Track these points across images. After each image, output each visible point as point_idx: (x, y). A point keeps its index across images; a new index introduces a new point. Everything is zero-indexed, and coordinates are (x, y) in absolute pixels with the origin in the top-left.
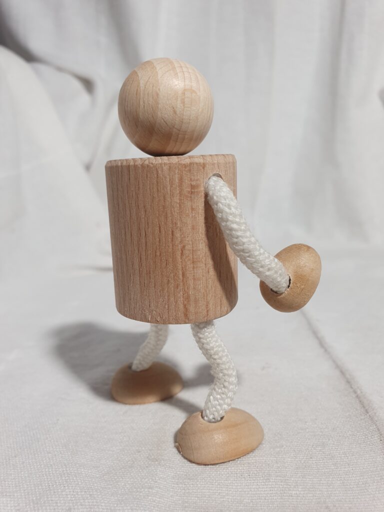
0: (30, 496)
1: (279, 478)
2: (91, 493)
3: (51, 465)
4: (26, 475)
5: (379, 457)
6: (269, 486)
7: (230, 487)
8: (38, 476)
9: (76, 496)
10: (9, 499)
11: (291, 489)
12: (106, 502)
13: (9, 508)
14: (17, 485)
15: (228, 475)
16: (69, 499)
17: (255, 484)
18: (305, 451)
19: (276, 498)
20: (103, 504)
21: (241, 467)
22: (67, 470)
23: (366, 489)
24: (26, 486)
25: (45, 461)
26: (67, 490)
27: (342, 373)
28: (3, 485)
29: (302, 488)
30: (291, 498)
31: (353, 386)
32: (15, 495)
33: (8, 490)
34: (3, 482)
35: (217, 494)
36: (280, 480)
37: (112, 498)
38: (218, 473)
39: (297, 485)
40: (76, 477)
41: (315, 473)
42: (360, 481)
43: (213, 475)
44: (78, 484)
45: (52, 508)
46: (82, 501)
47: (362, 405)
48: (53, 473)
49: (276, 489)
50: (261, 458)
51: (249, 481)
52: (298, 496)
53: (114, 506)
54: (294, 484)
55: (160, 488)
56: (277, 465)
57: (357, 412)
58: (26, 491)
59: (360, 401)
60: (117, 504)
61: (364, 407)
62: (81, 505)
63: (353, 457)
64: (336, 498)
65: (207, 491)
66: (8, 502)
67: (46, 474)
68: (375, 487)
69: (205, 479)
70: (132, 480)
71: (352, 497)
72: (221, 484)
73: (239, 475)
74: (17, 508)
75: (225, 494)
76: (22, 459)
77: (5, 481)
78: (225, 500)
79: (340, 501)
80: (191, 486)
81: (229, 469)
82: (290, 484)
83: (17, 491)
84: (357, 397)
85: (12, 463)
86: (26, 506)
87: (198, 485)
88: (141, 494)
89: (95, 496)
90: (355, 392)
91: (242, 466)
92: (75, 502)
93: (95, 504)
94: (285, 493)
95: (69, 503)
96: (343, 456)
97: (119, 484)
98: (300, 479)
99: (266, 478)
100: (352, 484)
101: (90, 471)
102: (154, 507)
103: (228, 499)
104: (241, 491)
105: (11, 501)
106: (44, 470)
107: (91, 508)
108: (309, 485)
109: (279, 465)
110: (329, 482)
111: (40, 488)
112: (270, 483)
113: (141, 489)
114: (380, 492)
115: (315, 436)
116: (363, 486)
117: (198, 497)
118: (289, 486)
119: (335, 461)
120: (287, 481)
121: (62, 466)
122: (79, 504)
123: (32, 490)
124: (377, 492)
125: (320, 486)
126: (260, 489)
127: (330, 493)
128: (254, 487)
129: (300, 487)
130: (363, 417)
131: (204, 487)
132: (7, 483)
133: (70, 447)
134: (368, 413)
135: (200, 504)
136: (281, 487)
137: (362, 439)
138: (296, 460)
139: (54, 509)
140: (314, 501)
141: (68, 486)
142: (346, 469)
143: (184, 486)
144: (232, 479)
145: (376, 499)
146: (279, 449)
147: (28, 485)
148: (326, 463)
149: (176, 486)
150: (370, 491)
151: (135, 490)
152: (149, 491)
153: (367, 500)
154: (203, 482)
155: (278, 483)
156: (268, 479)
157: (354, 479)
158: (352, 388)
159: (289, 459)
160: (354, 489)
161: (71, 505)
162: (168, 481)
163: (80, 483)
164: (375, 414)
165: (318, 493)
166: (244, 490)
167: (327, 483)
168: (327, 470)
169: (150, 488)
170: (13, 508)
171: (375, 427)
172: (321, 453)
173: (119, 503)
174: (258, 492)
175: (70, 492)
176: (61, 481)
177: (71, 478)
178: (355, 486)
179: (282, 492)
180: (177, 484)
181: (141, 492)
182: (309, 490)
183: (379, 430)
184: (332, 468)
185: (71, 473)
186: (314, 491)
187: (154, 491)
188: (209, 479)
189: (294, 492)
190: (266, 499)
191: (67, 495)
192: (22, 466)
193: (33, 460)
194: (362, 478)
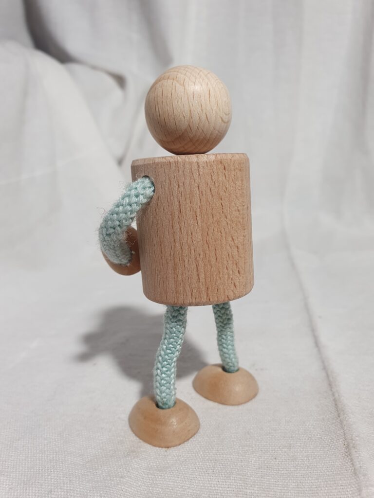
0: (23, 477)
1: (239, 476)
2: (71, 479)
3: (45, 452)
4: (24, 458)
5: (338, 461)
6: (228, 484)
7: (193, 481)
8: (32, 460)
9: (59, 480)
10: (6, 478)
11: (247, 488)
12: (81, 487)
14: (15, 466)
15: (194, 470)
16: (53, 482)
17: (216, 480)
18: (271, 452)
19: (232, 495)
20: (78, 490)
21: (208, 462)
22: (56, 457)
23: (317, 493)
24: (21, 468)
25: (41, 447)
26: (52, 475)
27: (328, 376)
28: (4, 465)
29: (258, 488)
31: (333, 389)
32: (11, 475)
33: (7, 470)
34: (4, 463)
35: (180, 487)
36: (240, 478)
37: (88, 484)
38: (187, 467)
39: (254, 485)
40: (62, 463)
41: (274, 474)
42: (314, 484)
43: (181, 468)
44: (62, 470)
45: (37, 489)
46: (62, 485)
47: (337, 408)
48: (45, 459)
49: (233, 487)
50: (228, 456)
51: (211, 477)
54: (251, 484)
55: (131, 478)
56: (241, 464)
57: (330, 416)
58: (20, 473)
59: (336, 405)
62: (61, 489)
63: (315, 460)
65: (172, 483)
66: (5, 481)
67: (39, 459)
69: (173, 471)
70: (109, 468)
72: (186, 478)
73: (204, 470)
74: (10, 487)
75: (186, 488)
76: (24, 443)
77: (6, 462)
78: (185, 493)
80: (160, 477)
81: (197, 463)
82: (248, 483)
83: (13, 472)
84: (335, 400)
85: (14, 445)
86: (18, 486)
87: (165, 477)
88: (113, 483)
89: (74, 482)
90: (333, 395)
91: (210, 462)
92: (56, 485)
93: (72, 488)
94: (241, 491)
95: (51, 486)
96: (305, 458)
97: (97, 471)
98: (258, 479)
99: (227, 475)
100: (306, 487)
101: (75, 459)
103: (188, 492)
104: (202, 486)
105: (7, 480)
106: (38, 455)
107: (68, 492)
108: (266, 485)
109: (242, 464)
110: (285, 484)
111: (32, 470)
112: (230, 481)
113: (114, 478)
115: (284, 437)
116: (315, 489)
117: (162, 489)
118: (246, 485)
119: (296, 463)
120: (246, 480)
121: (53, 452)
122: (59, 487)
123: (25, 472)
125: (276, 487)
126: (219, 486)
127: (282, 494)
128: (214, 483)
129: (257, 486)
130: (334, 421)
131: (170, 479)
132: (7, 463)
133: (64, 435)
134: (339, 417)
135: (163, 495)
136: (239, 485)
137: (328, 443)
138: (261, 460)
139: (39, 490)
141: (54, 471)
142: (304, 472)
143: (153, 477)
144: (197, 474)
146: (247, 448)
147: (23, 467)
148: (287, 465)
149: (146, 476)
150: (320, 495)
151: (108, 478)
152: (120, 480)
154: (170, 474)
155: (237, 481)
156: (229, 477)
157: (309, 481)
158: (332, 391)
159: (254, 459)
160: (306, 492)
161: (53, 487)
162: (140, 471)
163: (64, 469)
164: (346, 418)
165: (271, 493)
166: (205, 485)
168: (286, 472)
169: (122, 477)
170: (7, 487)
171: (342, 431)
172: (285, 454)
173: (92, 489)
174: (216, 488)
175: (54, 476)
176: (49, 466)
177: (58, 464)
178: (308, 489)
179: (238, 490)
180: (148, 475)
181: (113, 480)
182: (264, 490)
183: (345, 434)
184: (292, 470)
185: (59, 459)
186: (268, 491)
187: (124, 480)
188: (176, 472)
189: (249, 491)
190: (222, 495)
191: (51, 479)
192: (22, 449)
193: (32, 445)
194: (316, 481)
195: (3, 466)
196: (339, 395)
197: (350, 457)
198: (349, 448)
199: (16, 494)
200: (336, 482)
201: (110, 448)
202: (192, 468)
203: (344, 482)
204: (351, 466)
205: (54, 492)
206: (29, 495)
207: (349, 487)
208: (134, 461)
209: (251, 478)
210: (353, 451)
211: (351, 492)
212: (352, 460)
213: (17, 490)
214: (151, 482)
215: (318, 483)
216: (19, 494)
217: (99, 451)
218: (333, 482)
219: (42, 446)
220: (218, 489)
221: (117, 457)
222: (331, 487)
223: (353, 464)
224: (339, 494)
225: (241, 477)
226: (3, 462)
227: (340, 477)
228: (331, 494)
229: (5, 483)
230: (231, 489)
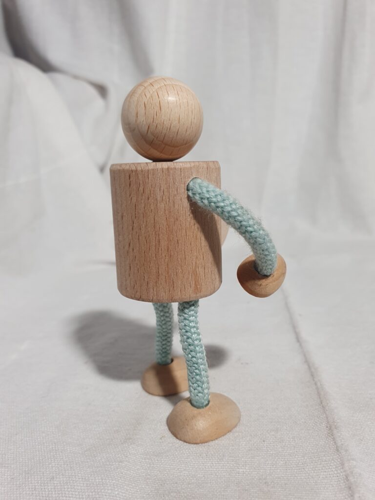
0: (24, 467)
1: (232, 458)
2: (72, 466)
3: (44, 443)
4: (23, 450)
5: (322, 441)
6: (221, 465)
7: (189, 464)
8: (32, 451)
9: (60, 468)
11: (239, 467)
12: (82, 473)
13: (6, 477)
14: (15, 458)
16: (54, 470)
17: (210, 462)
18: (259, 436)
19: (225, 474)
20: (80, 475)
22: (55, 447)
23: (304, 469)
24: (21, 460)
25: (39, 440)
26: (53, 464)
27: (309, 367)
30: (238, 474)
32: (12, 466)
33: (7, 462)
34: (4, 456)
35: (176, 469)
36: (232, 460)
37: (88, 469)
39: (245, 465)
40: (62, 453)
41: (264, 454)
42: (301, 461)
43: (177, 453)
44: (62, 459)
45: (39, 477)
46: (64, 472)
47: (319, 396)
48: (44, 450)
49: (226, 467)
51: (205, 460)
52: (244, 474)
53: (88, 477)
54: (243, 463)
55: (129, 462)
56: (232, 448)
57: (313, 402)
58: (21, 464)
59: (318, 393)
60: (91, 475)
61: (320, 398)
62: (63, 475)
63: (300, 441)
64: (276, 476)
65: (169, 466)
68: (311, 467)
69: (169, 456)
70: (108, 455)
71: (290, 475)
72: (181, 461)
73: (198, 455)
74: (12, 477)
75: (182, 470)
78: (182, 474)
79: (279, 478)
80: (156, 461)
81: (191, 449)
82: (240, 463)
83: (14, 463)
84: (317, 388)
86: (19, 475)
87: (162, 461)
88: (112, 467)
89: (75, 468)
90: (316, 384)
92: (58, 472)
93: (73, 474)
95: (53, 473)
96: (292, 440)
98: (249, 460)
99: (220, 458)
100: (293, 464)
101: (74, 448)
102: (121, 478)
103: (184, 473)
104: (196, 468)
105: (8, 471)
106: (37, 447)
107: (70, 478)
108: (256, 464)
109: (234, 448)
110: (274, 462)
111: (32, 461)
112: (223, 462)
114: (315, 471)
116: (302, 466)
117: (160, 471)
118: (238, 465)
120: (238, 461)
121: (52, 444)
122: (61, 474)
123: (26, 463)
124: (312, 472)
125: (265, 465)
126: (213, 467)
127: (272, 471)
128: (209, 465)
129: (248, 466)
130: (317, 407)
131: (167, 463)
132: (6, 456)
133: (62, 428)
134: (322, 403)
135: (160, 476)
136: (231, 465)
137: (312, 426)
138: (250, 443)
139: (41, 478)
140: (257, 477)
141: (54, 460)
142: (291, 451)
143: (150, 461)
145: (310, 477)
147: (23, 459)
148: (275, 446)
149: (144, 461)
150: (306, 470)
151: (108, 463)
152: (119, 465)
153: (303, 478)
154: (166, 459)
155: (230, 462)
156: (222, 459)
157: (295, 459)
158: (314, 380)
159: (244, 443)
160: (293, 468)
162: (137, 457)
163: (64, 458)
164: (328, 404)
165: (262, 471)
166: (200, 467)
167: (272, 463)
168: (274, 452)
169: (121, 462)
171: (325, 416)
172: (273, 437)
174: (211, 469)
175: (55, 465)
176: (49, 456)
177: (57, 453)
178: (295, 466)
179: (231, 470)
180: (145, 459)
181: (113, 465)
182: (255, 469)
183: (327, 418)
184: (280, 450)
185: (58, 449)
186: (259, 469)
187: (123, 464)
188: (172, 456)
189: (241, 470)
190: (216, 475)
191: (52, 467)
192: (20, 443)
193: (30, 438)
194: (302, 459)
195: (3, 459)
196: (321, 385)
197: (332, 437)
198: (331, 429)
199: (18, 483)
200: (321, 458)
201: (107, 438)
202: (186, 453)
203: (328, 458)
204: (334, 444)
205: (57, 478)
206: (32, 483)
207: (333, 462)
208: (131, 447)
209: (243, 459)
210: (335, 431)
211: (334, 467)
212: (334, 439)
213: (20, 479)
214: (148, 465)
215: (305, 460)
216: (21, 483)
217: (97, 440)
218: (317, 459)
219: (40, 438)
220: (212, 470)
221: (114, 445)
222: (316, 462)
223: (335, 442)
224: (324, 468)
225: (233, 458)
226: (2, 455)
227: (323, 453)
228: (316, 469)
229: (6, 474)
230: (224, 469)
